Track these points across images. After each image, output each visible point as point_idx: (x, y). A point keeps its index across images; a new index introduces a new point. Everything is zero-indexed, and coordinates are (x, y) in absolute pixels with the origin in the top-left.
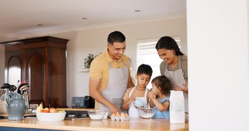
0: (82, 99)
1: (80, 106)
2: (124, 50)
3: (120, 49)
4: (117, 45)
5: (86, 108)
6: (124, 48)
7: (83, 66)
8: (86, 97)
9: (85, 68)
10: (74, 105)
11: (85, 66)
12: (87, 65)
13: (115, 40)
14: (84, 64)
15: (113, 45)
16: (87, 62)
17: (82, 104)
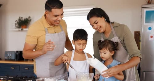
0: (14, 53)
1: (12, 59)
2: (62, 16)
3: (58, 15)
4: (56, 11)
5: (17, 61)
6: (62, 15)
7: (14, 27)
8: (17, 52)
9: (16, 28)
10: (6, 58)
11: (16, 26)
12: (17, 25)
13: (53, 7)
14: (14, 25)
15: (51, 11)
16: (17, 23)
17: (13, 58)
